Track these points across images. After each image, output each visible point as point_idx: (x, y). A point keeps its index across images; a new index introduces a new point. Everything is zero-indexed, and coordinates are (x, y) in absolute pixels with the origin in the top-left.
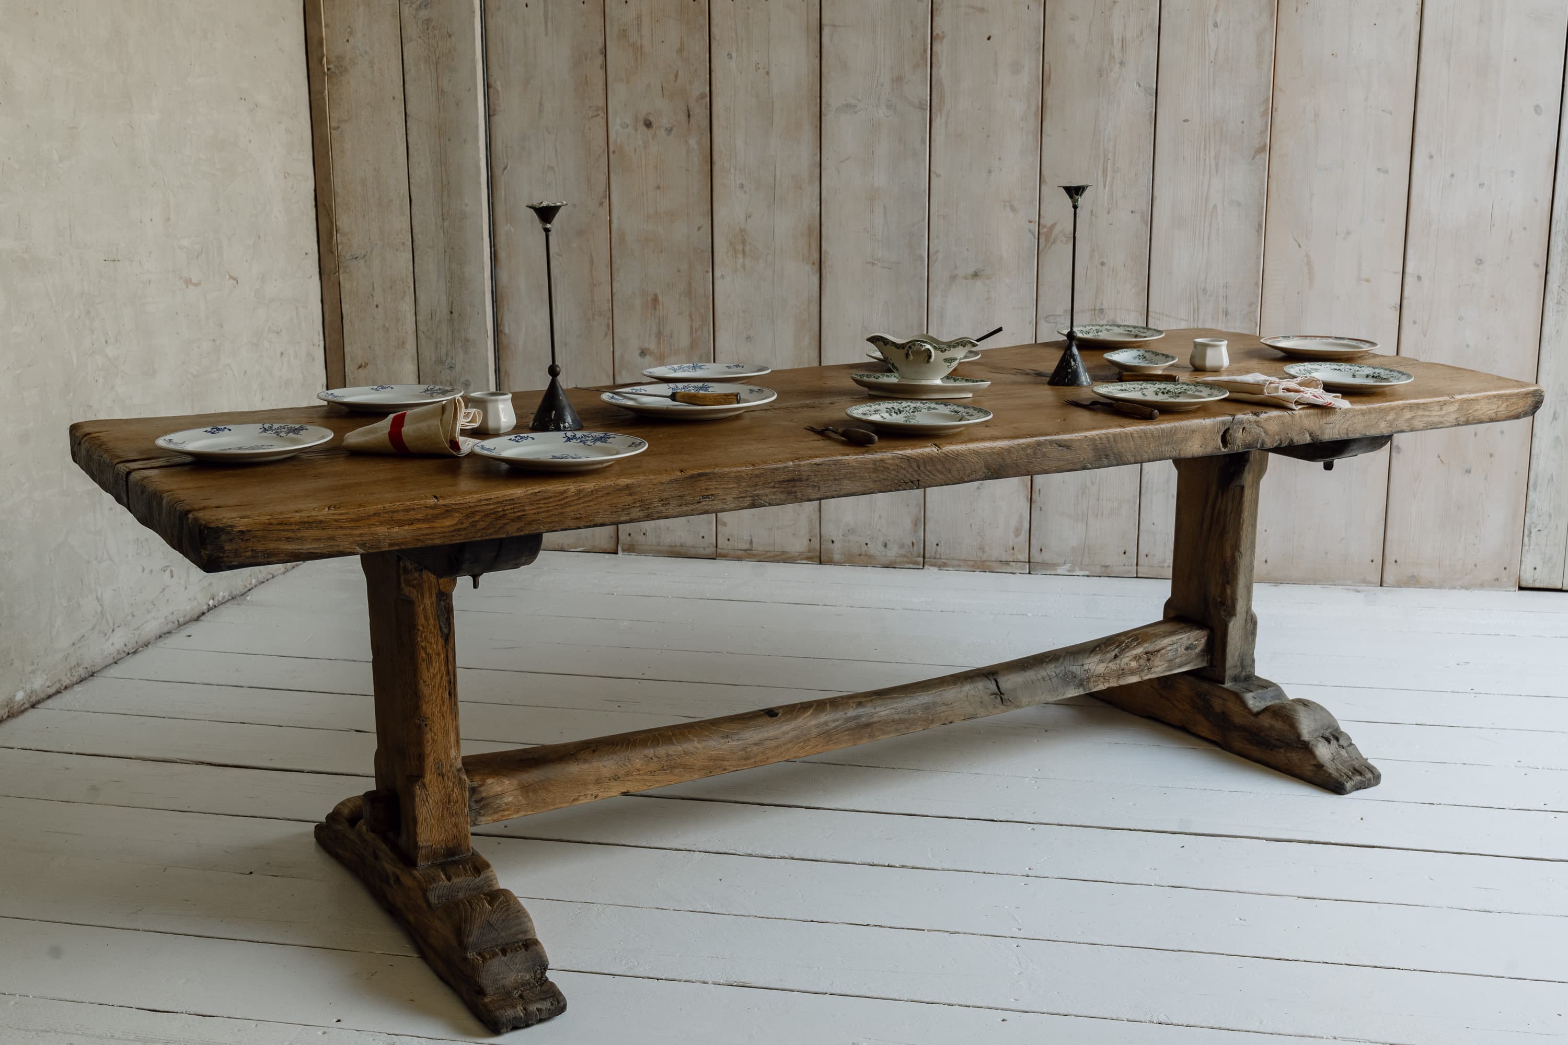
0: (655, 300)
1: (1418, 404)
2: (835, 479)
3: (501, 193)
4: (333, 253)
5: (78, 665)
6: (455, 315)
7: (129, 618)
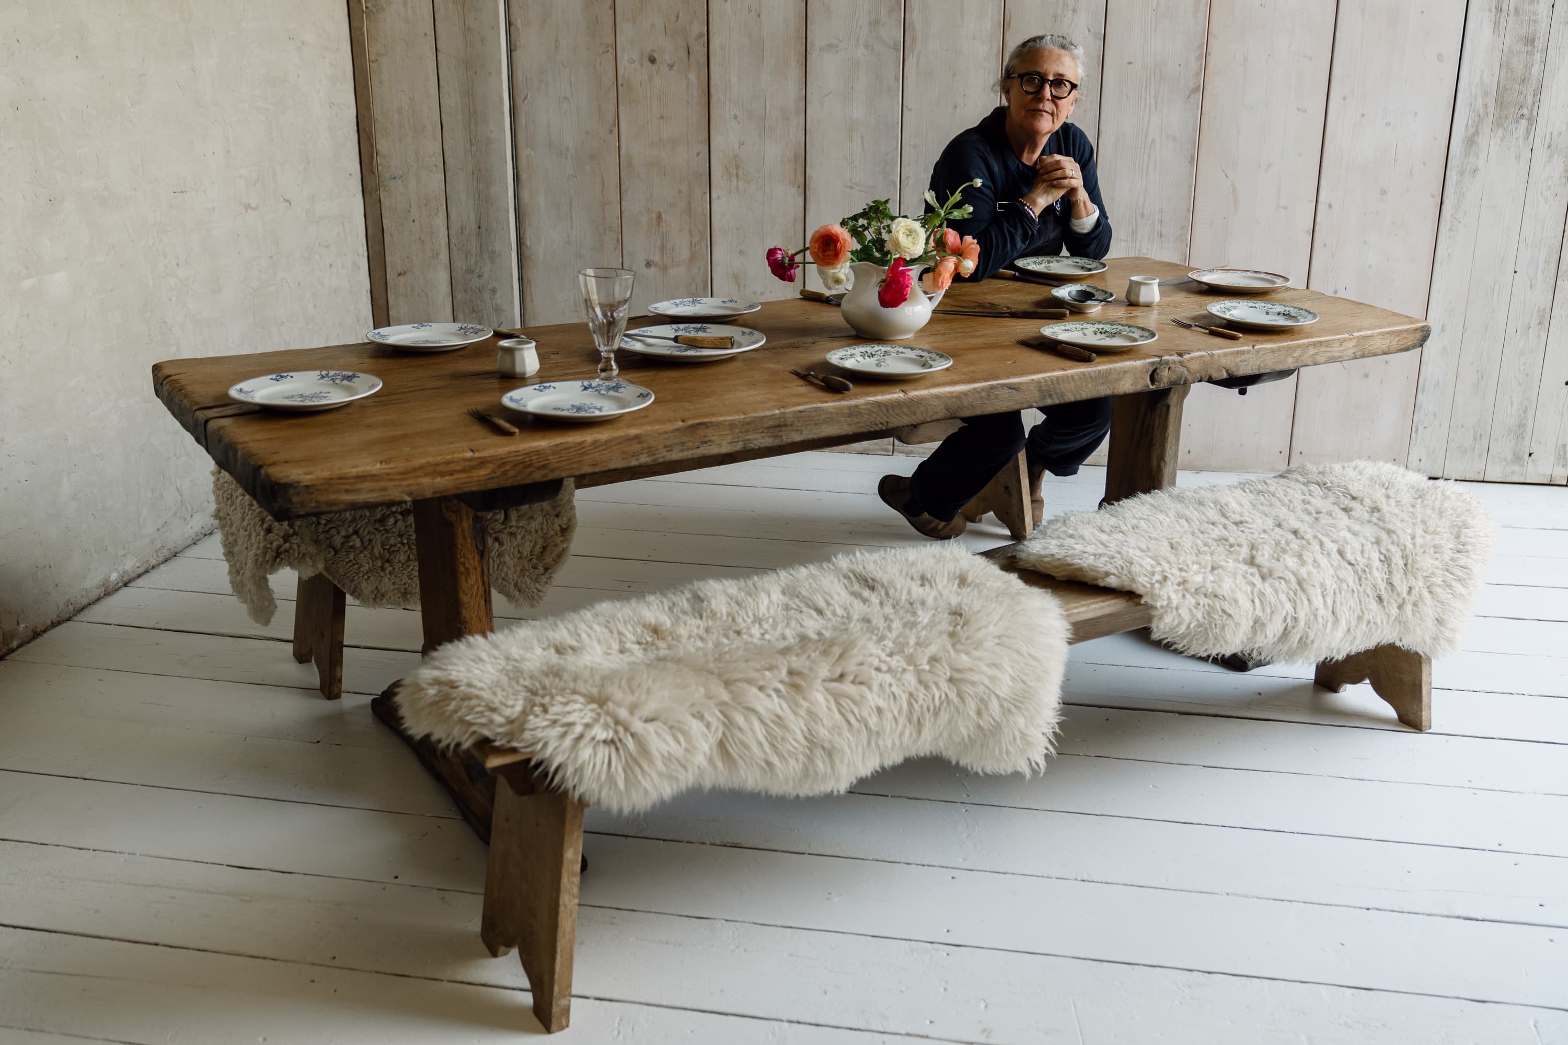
0: (659, 217)
1: (1321, 342)
2: (816, 424)
3: (522, 120)
4: (374, 173)
5: (163, 547)
6: (483, 229)
7: (205, 504)
